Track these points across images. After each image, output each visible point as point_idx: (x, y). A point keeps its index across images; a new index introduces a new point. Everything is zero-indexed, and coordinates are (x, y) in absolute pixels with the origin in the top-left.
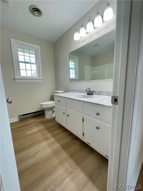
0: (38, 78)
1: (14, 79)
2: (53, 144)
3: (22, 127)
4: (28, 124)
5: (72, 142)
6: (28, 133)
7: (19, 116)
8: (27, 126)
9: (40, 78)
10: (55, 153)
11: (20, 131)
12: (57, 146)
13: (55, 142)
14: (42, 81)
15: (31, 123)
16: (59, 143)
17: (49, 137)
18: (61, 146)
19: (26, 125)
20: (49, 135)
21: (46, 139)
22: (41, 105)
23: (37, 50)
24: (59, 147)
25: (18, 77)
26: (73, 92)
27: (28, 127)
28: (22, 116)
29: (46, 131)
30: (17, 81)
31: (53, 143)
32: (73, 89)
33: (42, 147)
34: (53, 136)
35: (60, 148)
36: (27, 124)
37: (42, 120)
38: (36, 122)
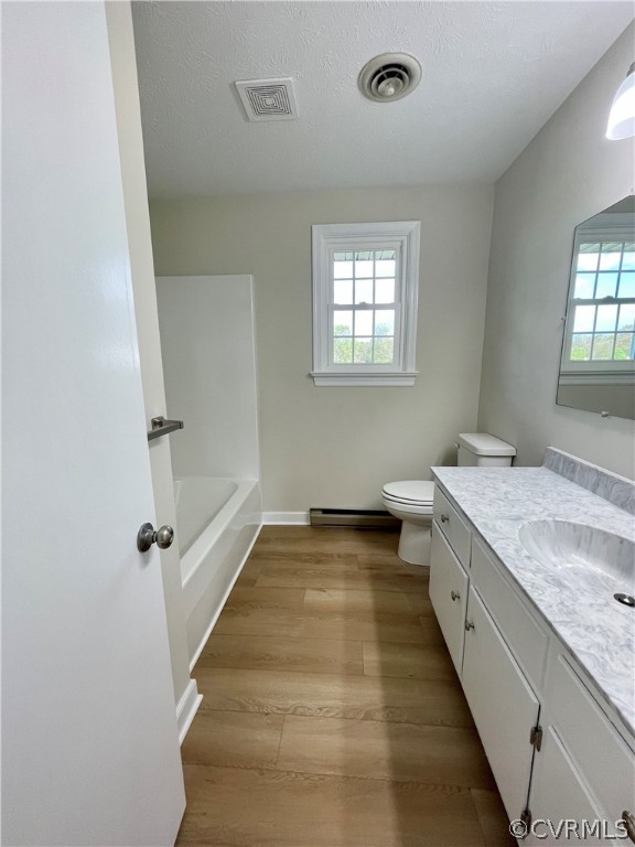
0: (399, 370)
1: (311, 377)
2: (364, 722)
3: (305, 561)
4: (327, 555)
5: (459, 789)
6: (312, 597)
7: (312, 510)
8: (319, 562)
9: (405, 368)
10: (352, 779)
11: (295, 573)
12: (375, 744)
13: (379, 716)
14: (412, 383)
15: (339, 556)
16: (393, 736)
17: (366, 672)
18: (397, 764)
19: (319, 559)
20: (371, 658)
21: (353, 672)
22: (386, 497)
23: (405, 243)
24: (383, 763)
25: (324, 370)
26: (562, 474)
27: (321, 567)
28: (320, 515)
29: (369, 629)
30: (318, 382)
31: (368, 717)
32: (566, 459)
33: (322, 703)
34: (388, 675)
35: (384, 774)
36: (323, 555)
37: (382, 556)
38: (356, 556)
